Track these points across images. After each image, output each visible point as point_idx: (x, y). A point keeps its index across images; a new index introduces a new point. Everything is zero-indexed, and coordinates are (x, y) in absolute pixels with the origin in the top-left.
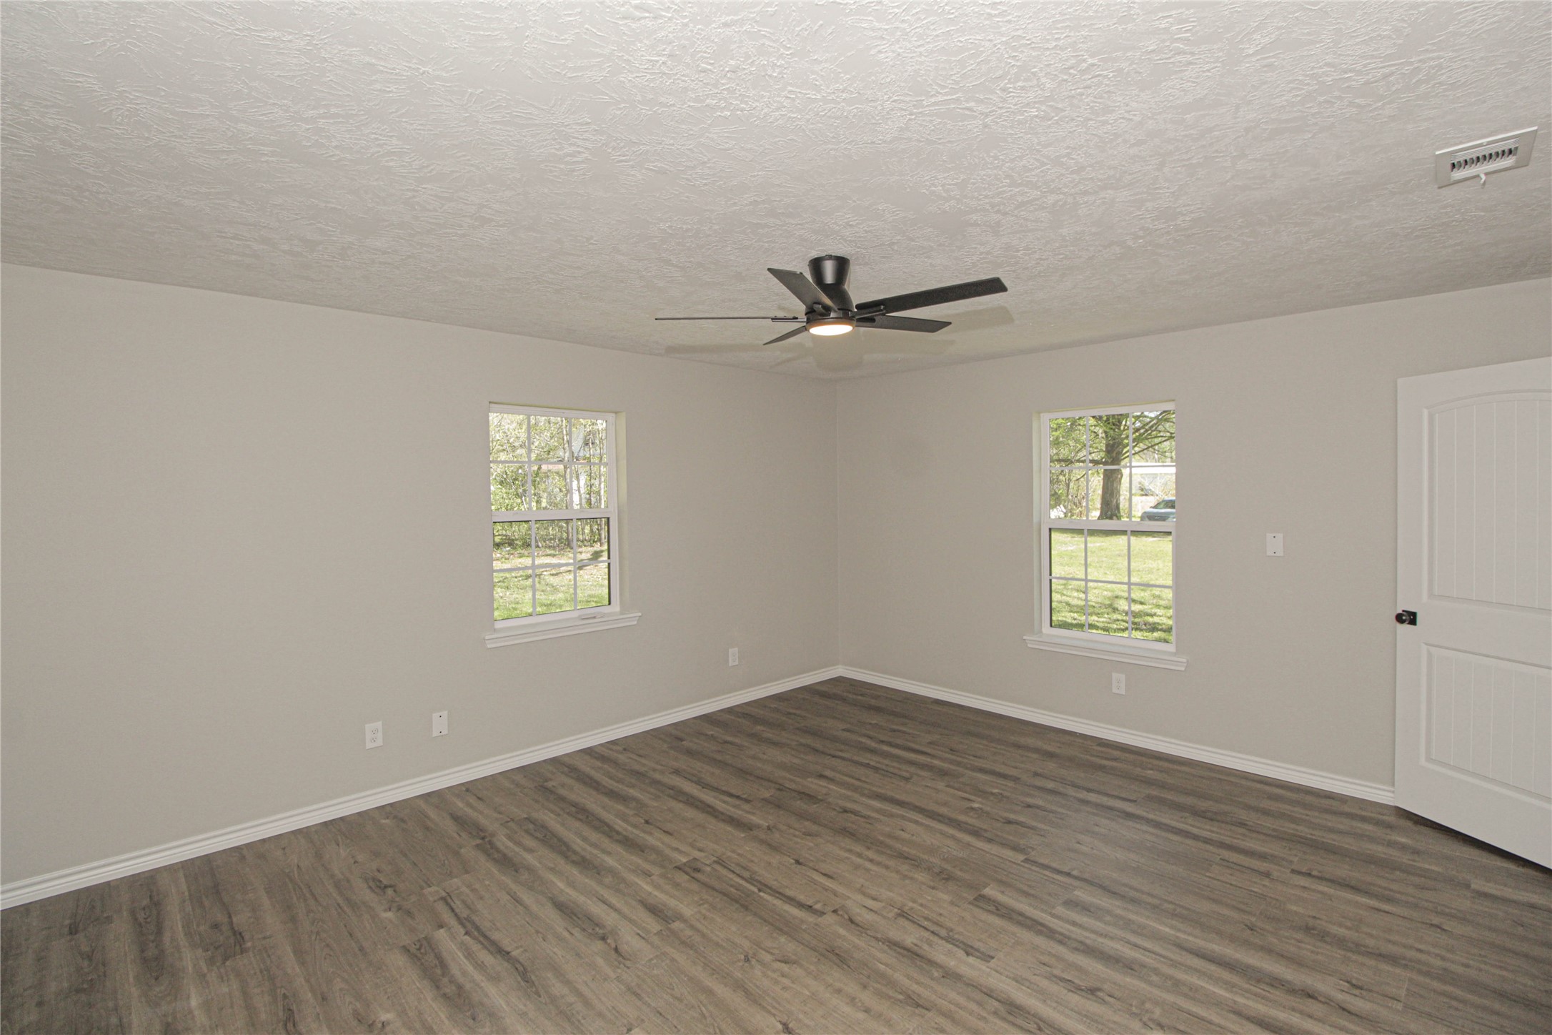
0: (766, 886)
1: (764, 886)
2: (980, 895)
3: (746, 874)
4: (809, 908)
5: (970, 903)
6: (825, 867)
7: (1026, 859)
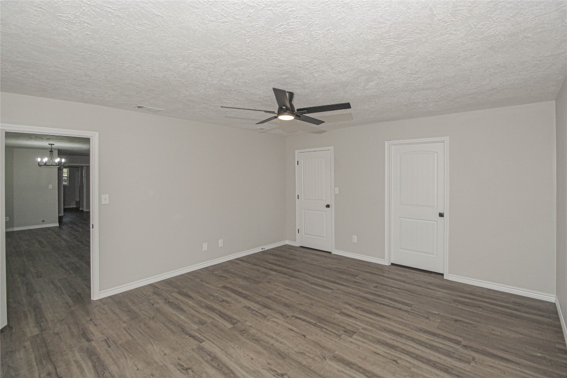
0: (314, 325)
1: (315, 325)
2: (234, 324)
3: (324, 330)
4: (297, 318)
5: (239, 321)
6: (292, 334)
7: (201, 342)
